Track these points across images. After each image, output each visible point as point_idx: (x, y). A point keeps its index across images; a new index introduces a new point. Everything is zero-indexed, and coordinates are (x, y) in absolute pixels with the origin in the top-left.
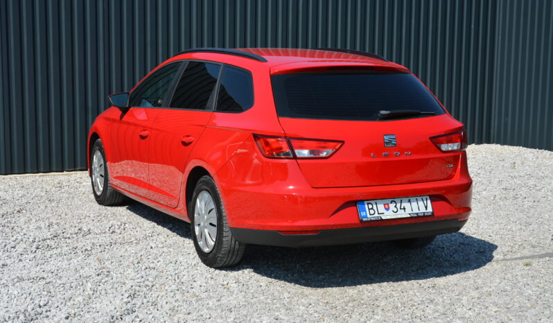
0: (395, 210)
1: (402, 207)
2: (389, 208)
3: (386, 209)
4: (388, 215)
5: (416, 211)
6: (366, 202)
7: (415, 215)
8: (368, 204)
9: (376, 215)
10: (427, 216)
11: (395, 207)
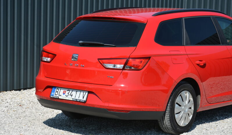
0: (67, 95)
1: (71, 94)
2: (65, 93)
3: (63, 93)
4: (63, 97)
5: (77, 98)
6: (57, 88)
7: (75, 100)
8: (57, 89)
9: (58, 95)
10: (81, 102)
11: (68, 93)
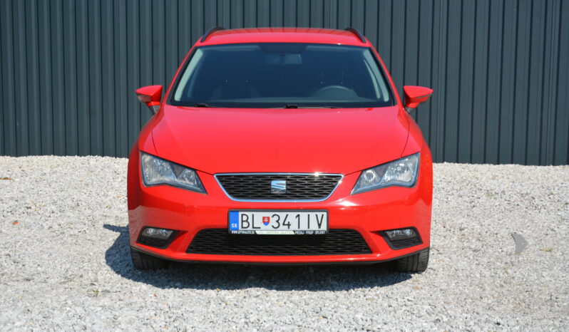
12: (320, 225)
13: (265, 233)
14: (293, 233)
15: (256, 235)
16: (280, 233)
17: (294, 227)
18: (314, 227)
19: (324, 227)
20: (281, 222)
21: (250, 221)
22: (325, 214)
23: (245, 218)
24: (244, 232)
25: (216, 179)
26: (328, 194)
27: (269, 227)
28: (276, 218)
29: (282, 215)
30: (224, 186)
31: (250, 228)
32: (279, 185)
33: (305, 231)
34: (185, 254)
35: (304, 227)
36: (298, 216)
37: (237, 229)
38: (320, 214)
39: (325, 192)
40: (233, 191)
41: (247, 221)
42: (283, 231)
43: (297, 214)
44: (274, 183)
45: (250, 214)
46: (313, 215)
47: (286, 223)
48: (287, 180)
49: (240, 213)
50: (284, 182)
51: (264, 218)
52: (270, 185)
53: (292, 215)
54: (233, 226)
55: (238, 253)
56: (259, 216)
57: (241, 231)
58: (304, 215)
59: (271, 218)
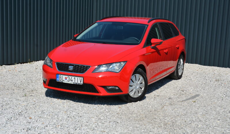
12: (81, 82)
13: (65, 82)
14: (73, 83)
15: (63, 83)
16: (69, 83)
17: (73, 81)
18: (79, 82)
19: (82, 83)
20: (70, 79)
21: (62, 78)
22: (82, 78)
23: (60, 77)
24: (60, 81)
25: (56, 64)
26: (85, 72)
27: (67, 81)
28: (69, 78)
29: (70, 77)
30: (57, 66)
31: (62, 80)
32: (71, 68)
33: (76, 83)
34: (48, 86)
35: (76, 82)
36: (75, 78)
37: (58, 80)
38: (81, 78)
39: (84, 71)
40: (59, 68)
41: (61, 78)
42: (70, 82)
43: (74, 77)
44: (70, 67)
45: (62, 76)
46: (79, 78)
47: (71, 80)
48: (74, 66)
49: (59, 75)
50: (73, 67)
51: (65, 77)
52: (68, 67)
53: (73, 77)
54: (57, 79)
55: (61, 88)
56: (64, 77)
57: (59, 81)
58: (76, 78)
59: (67, 78)
